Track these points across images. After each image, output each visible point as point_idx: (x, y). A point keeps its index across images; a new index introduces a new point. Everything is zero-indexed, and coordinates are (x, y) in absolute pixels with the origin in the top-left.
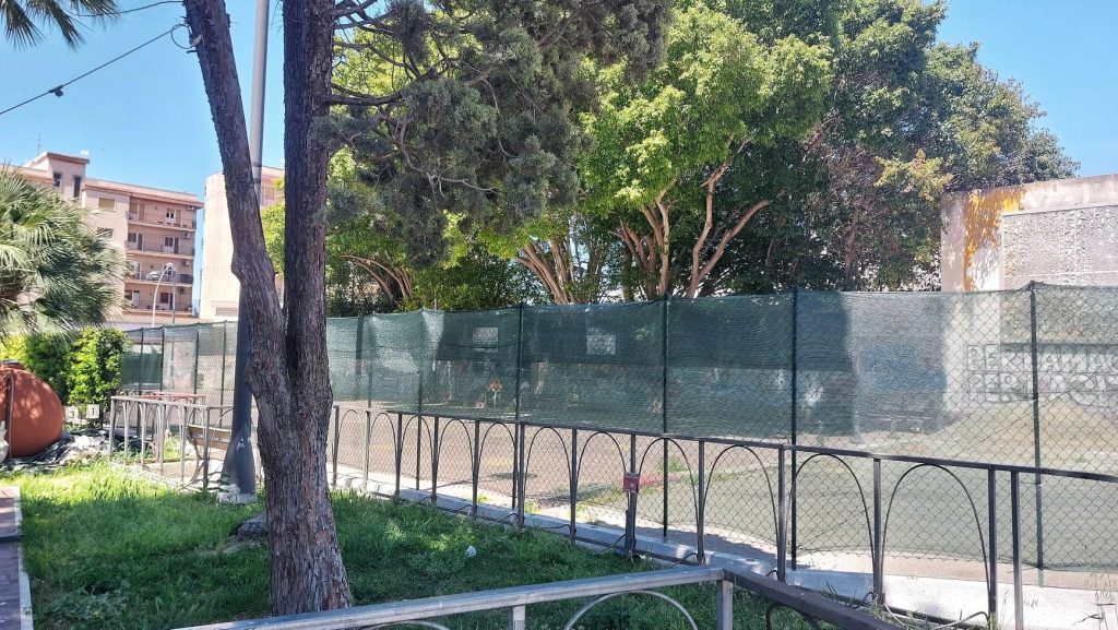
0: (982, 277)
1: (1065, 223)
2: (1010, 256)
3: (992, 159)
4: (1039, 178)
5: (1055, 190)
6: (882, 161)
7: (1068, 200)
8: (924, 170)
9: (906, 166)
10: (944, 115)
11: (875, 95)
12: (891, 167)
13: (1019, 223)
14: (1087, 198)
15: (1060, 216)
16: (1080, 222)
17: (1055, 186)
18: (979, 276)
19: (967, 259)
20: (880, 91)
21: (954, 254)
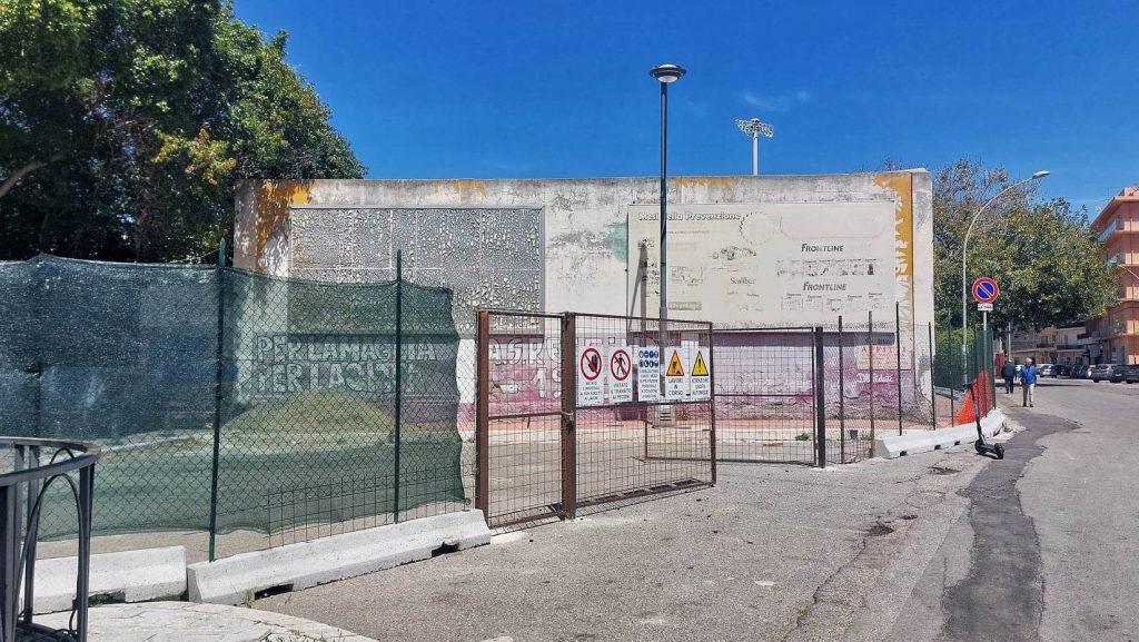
0: (274, 263)
1: (344, 221)
2: (298, 249)
3: (281, 151)
4: (329, 176)
5: (337, 189)
6: (162, 135)
7: (347, 199)
8: (209, 153)
9: (189, 143)
10: (233, 98)
11: (149, 62)
12: (172, 143)
13: (306, 217)
14: (363, 198)
15: (341, 214)
16: (356, 221)
17: (337, 185)
18: (272, 262)
19: (260, 247)
20: (155, 58)
21: (247, 239)
